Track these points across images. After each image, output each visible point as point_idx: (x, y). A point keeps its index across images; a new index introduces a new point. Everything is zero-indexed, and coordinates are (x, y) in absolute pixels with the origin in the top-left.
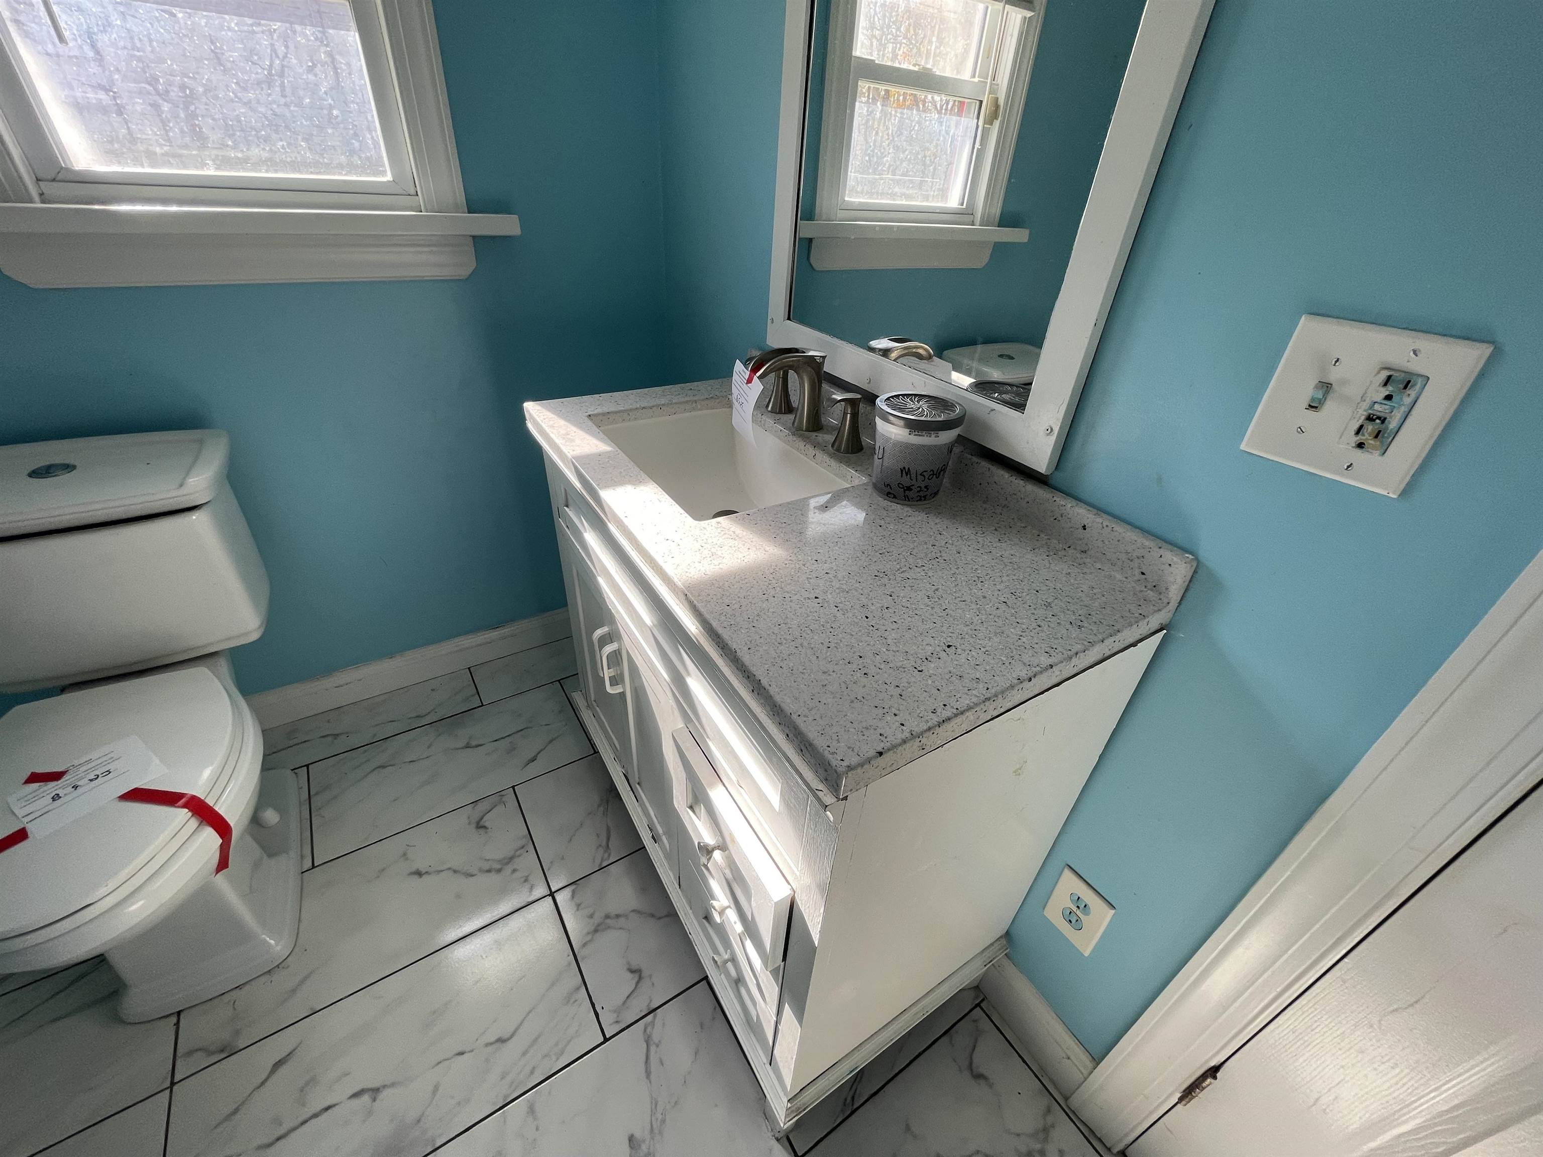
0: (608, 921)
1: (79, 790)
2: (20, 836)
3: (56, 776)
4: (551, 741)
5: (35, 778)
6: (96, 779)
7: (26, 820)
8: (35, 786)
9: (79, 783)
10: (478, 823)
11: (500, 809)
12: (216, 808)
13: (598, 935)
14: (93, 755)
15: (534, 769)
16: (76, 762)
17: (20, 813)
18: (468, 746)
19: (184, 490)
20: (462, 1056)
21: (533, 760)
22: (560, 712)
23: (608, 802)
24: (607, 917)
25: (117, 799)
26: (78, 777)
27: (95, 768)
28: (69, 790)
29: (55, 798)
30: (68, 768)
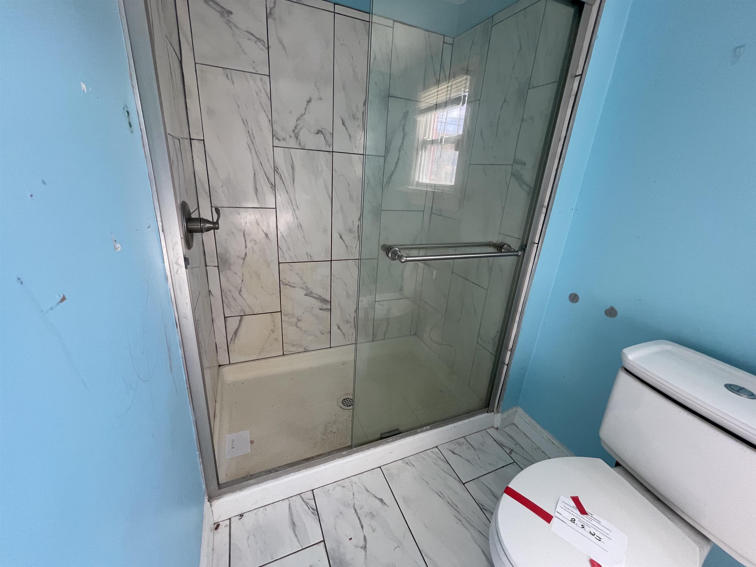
1: (582, 530)
2: (548, 518)
3: (583, 512)
5: (576, 500)
6: (593, 535)
7: (557, 514)
8: (573, 504)
9: (585, 527)
14: (604, 522)
16: (594, 516)
17: (558, 509)
25: (589, 559)
26: (589, 523)
27: (598, 529)
28: (580, 524)
29: (573, 520)
30: (590, 513)
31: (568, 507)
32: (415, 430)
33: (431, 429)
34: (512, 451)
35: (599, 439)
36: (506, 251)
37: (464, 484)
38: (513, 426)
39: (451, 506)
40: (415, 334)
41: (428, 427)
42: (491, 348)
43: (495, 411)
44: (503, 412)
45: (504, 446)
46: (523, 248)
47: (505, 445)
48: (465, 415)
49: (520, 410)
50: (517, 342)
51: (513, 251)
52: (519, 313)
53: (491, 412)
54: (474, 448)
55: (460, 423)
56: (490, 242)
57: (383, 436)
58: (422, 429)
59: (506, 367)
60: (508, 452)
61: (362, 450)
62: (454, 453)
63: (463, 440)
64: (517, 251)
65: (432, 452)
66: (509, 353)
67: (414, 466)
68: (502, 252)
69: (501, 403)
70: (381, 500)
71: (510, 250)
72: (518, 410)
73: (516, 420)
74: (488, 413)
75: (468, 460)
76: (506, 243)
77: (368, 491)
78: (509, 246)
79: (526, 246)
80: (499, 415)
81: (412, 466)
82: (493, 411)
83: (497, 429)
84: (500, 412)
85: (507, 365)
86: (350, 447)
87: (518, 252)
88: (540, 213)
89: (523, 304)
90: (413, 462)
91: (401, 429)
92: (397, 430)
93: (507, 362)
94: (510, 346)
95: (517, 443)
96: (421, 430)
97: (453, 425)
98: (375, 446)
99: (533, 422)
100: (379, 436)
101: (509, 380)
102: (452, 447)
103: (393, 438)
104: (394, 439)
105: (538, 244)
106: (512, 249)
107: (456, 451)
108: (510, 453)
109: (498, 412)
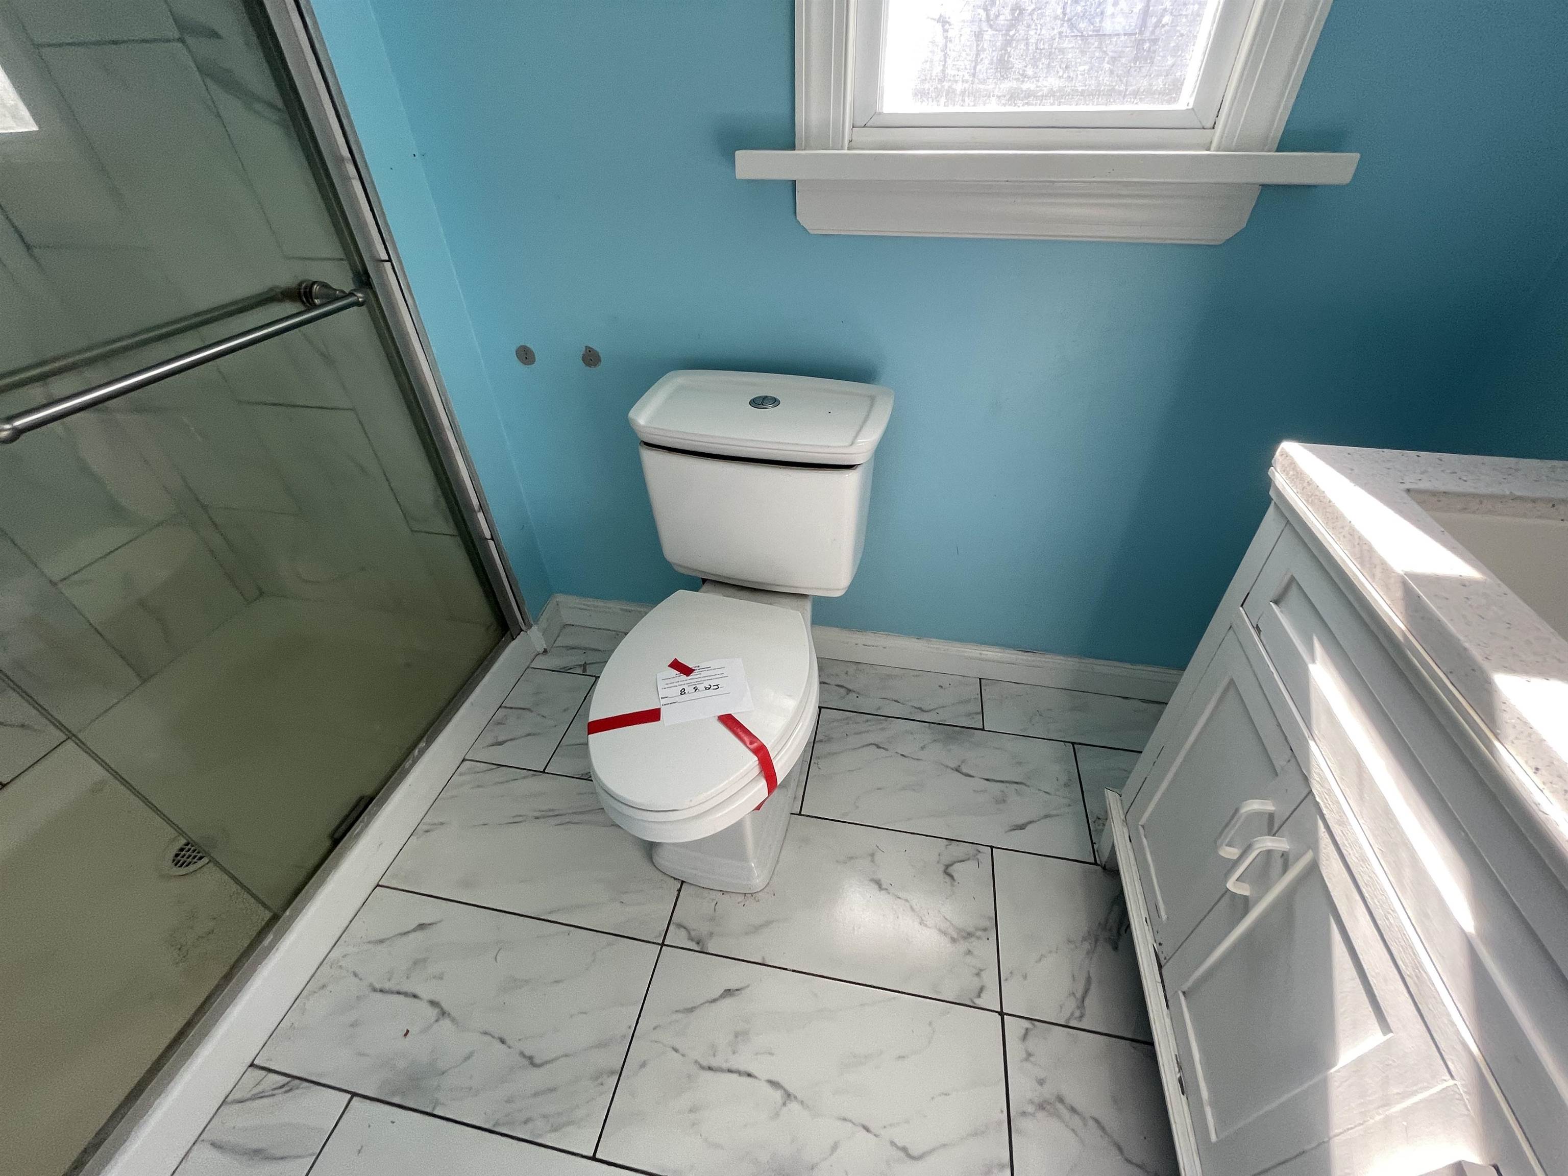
0: (1059, 1106)
1: (697, 693)
2: (653, 715)
3: (688, 671)
4: (1046, 816)
5: (675, 664)
6: (709, 688)
7: (663, 701)
8: (675, 673)
9: (698, 686)
10: (948, 866)
11: (971, 865)
12: (774, 763)
13: (1041, 1115)
14: (713, 664)
15: (1017, 840)
16: (701, 666)
17: (660, 693)
18: (958, 770)
19: (853, 450)
20: (865, 1132)
21: (1022, 827)
22: (1066, 785)
23: (1096, 941)
24: (1061, 1100)
25: (717, 718)
26: (699, 680)
27: (711, 678)
28: (691, 689)
29: (683, 692)
30: (695, 667)
31: (672, 680)
32: (398, 771)
33: (429, 743)
34: (584, 666)
35: (668, 565)
36: (324, 301)
37: (544, 772)
38: (568, 630)
39: (544, 817)
40: (262, 593)
41: (422, 744)
42: (443, 525)
43: (523, 627)
44: (536, 621)
45: (571, 669)
46: (363, 280)
47: (570, 665)
48: (479, 670)
49: (560, 598)
50: (481, 487)
51: (342, 294)
52: (449, 430)
53: (519, 634)
54: (527, 709)
55: (478, 691)
56: (271, 289)
57: (337, 835)
58: (411, 757)
59: (491, 543)
60: (580, 671)
61: (310, 898)
62: (500, 744)
63: (502, 712)
64: (351, 294)
65: (461, 774)
66: (480, 516)
67: (442, 824)
68: (315, 307)
69: (526, 609)
70: (421, 927)
71: (331, 295)
72: (557, 600)
73: (567, 616)
74: (514, 639)
75: (529, 735)
76: (315, 280)
77: (382, 941)
78: (324, 285)
79: (369, 276)
80: (534, 628)
81: (439, 826)
82: (522, 630)
83: (545, 651)
84: (532, 623)
85: (492, 539)
86: (275, 918)
87: (356, 296)
88: (346, 179)
89: (444, 408)
90: (436, 821)
91: (368, 791)
92: (361, 799)
93: (487, 534)
94: (475, 502)
95: (586, 650)
96: (411, 759)
97: (467, 705)
98: (336, 865)
99: (591, 602)
100: (328, 843)
101: (511, 563)
102: (490, 739)
103: (364, 818)
104: (365, 820)
105: (390, 260)
106: (336, 290)
107: (501, 739)
108: (585, 670)
109: (530, 626)
